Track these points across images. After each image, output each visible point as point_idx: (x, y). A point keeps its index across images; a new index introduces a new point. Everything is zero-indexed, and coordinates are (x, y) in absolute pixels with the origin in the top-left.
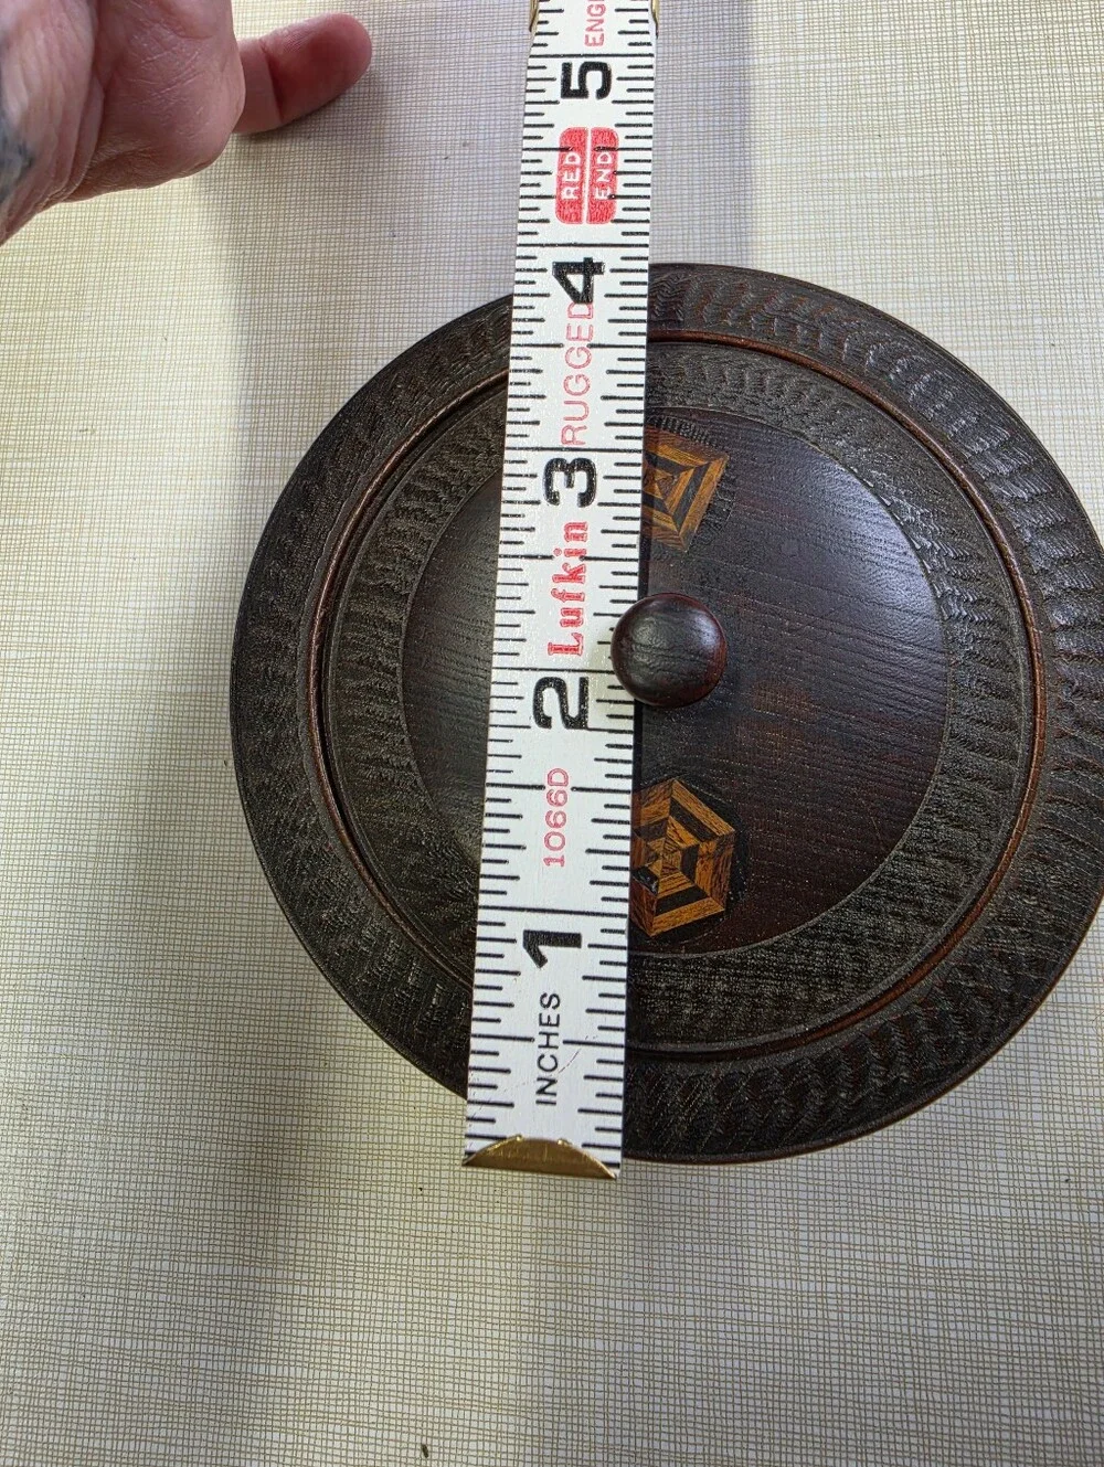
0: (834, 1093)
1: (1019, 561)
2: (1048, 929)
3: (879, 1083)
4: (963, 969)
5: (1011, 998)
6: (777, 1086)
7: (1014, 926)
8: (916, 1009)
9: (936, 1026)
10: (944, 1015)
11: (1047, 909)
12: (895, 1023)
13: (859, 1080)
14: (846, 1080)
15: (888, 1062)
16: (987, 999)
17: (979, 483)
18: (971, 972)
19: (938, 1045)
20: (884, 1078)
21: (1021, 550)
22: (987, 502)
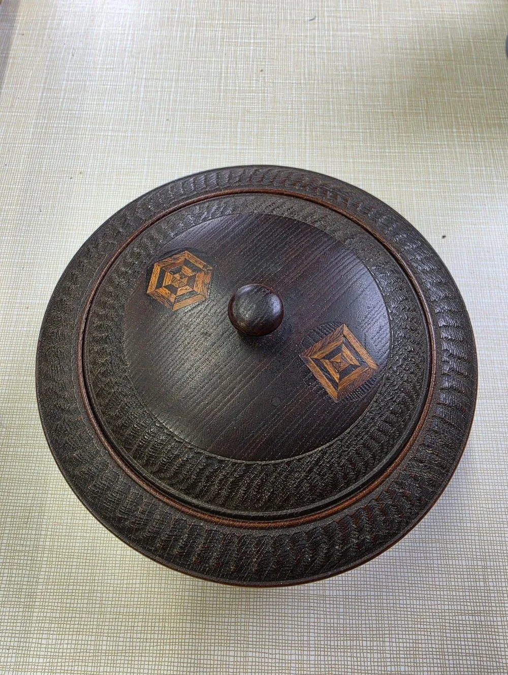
0: (333, 545)
1: (425, 296)
2: (437, 465)
3: (355, 541)
4: (397, 483)
5: (420, 499)
6: (304, 542)
7: (422, 462)
8: (374, 503)
9: (384, 512)
10: (387, 506)
11: (437, 455)
12: (364, 509)
13: (345, 540)
14: (339, 539)
15: (360, 530)
16: (408, 498)
17: (407, 262)
18: (401, 485)
19: (384, 521)
20: (358, 538)
21: (426, 291)
22: (411, 270)
